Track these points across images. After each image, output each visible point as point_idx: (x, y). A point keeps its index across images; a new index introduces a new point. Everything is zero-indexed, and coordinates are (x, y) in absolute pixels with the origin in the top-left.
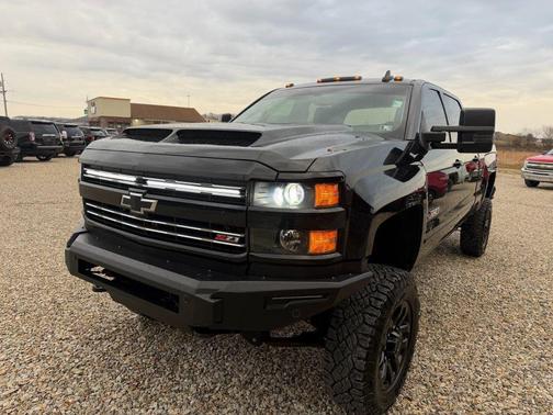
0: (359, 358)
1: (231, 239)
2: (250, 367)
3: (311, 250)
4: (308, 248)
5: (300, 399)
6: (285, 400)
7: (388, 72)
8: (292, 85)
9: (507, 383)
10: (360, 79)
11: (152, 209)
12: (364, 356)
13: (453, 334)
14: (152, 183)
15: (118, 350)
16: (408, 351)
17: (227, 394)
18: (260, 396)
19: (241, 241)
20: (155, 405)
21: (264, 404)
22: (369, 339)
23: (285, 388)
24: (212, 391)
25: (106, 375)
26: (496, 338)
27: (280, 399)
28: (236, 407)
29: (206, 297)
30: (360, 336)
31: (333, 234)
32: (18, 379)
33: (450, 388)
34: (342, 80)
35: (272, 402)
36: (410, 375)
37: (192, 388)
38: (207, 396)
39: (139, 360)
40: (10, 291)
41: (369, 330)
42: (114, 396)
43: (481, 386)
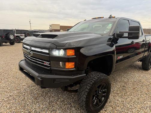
0: (84, 98)
1: (47, 63)
2: (65, 97)
3: (67, 67)
4: (65, 67)
5: (74, 107)
6: (71, 107)
7: (111, 15)
8: (86, 20)
9: (139, 110)
10: (103, 17)
11: (32, 55)
13: (128, 94)
17: (56, 103)
18: (64, 105)
19: (49, 64)
20: (38, 104)
21: (64, 107)
22: (87, 93)
23: (72, 103)
24: (53, 102)
25: (29, 95)
26: (142, 96)
27: (69, 106)
28: (57, 107)
29: (39, 79)
30: (85, 92)
31: (73, 63)
32: (11, 94)
33: (120, 109)
34: (98, 18)
35: (67, 107)
37: (48, 101)
38: (51, 103)
39: (39, 92)
40: (17, 73)
41: (87, 90)
42: (29, 100)
43: (130, 110)
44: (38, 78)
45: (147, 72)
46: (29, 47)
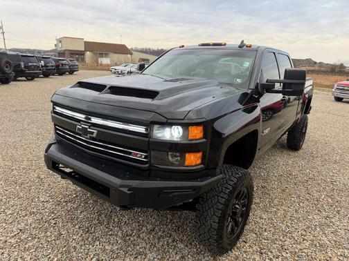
0: (214, 222)
1: (140, 156)
2: (154, 221)
3: (186, 164)
4: (184, 162)
5: (182, 241)
6: (173, 242)
7: (243, 41)
8: (183, 46)
9: (304, 233)
10: (225, 45)
11: (94, 135)
12: (217, 221)
13: (276, 202)
14: (94, 120)
15: (76, 209)
16: (245, 215)
17: (139, 237)
18: (159, 238)
19: (146, 157)
20: (98, 243)
21: (161, 243)
22: (220, 212)
24: (131, 235)
26: (301, 204)
27: (170, 241)
28: (144, 245)
29: (125, 190)
30: (216, 210)
31: (199, 155)
32: (19, 226)
33: (270, 236)
34: (214, 45)
35: (165, 243)
36: (247, 227)
37: (119, 233)
38: (128, 238)
39: (89, 215)
40: (13, 170)
41: (221, 206)
42: (75, 237)
43: (288, 235)
44: (121, 189)
45: (296, 154)
46: (83, 116)
